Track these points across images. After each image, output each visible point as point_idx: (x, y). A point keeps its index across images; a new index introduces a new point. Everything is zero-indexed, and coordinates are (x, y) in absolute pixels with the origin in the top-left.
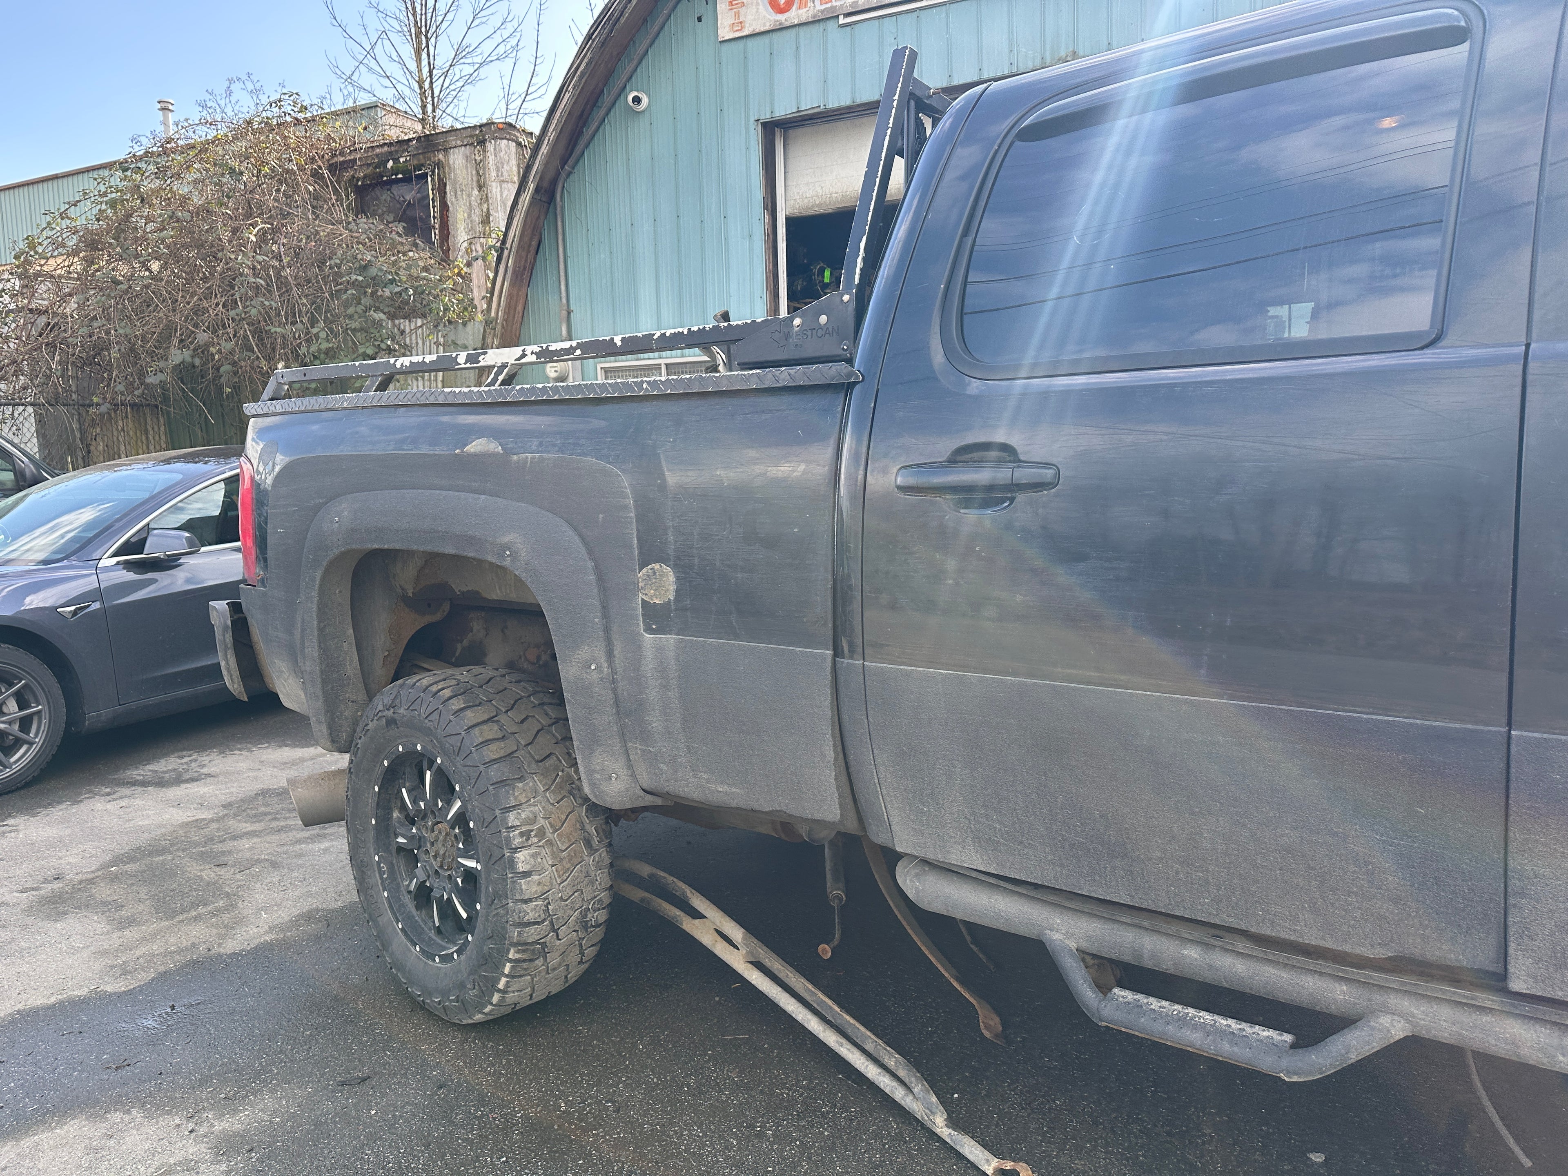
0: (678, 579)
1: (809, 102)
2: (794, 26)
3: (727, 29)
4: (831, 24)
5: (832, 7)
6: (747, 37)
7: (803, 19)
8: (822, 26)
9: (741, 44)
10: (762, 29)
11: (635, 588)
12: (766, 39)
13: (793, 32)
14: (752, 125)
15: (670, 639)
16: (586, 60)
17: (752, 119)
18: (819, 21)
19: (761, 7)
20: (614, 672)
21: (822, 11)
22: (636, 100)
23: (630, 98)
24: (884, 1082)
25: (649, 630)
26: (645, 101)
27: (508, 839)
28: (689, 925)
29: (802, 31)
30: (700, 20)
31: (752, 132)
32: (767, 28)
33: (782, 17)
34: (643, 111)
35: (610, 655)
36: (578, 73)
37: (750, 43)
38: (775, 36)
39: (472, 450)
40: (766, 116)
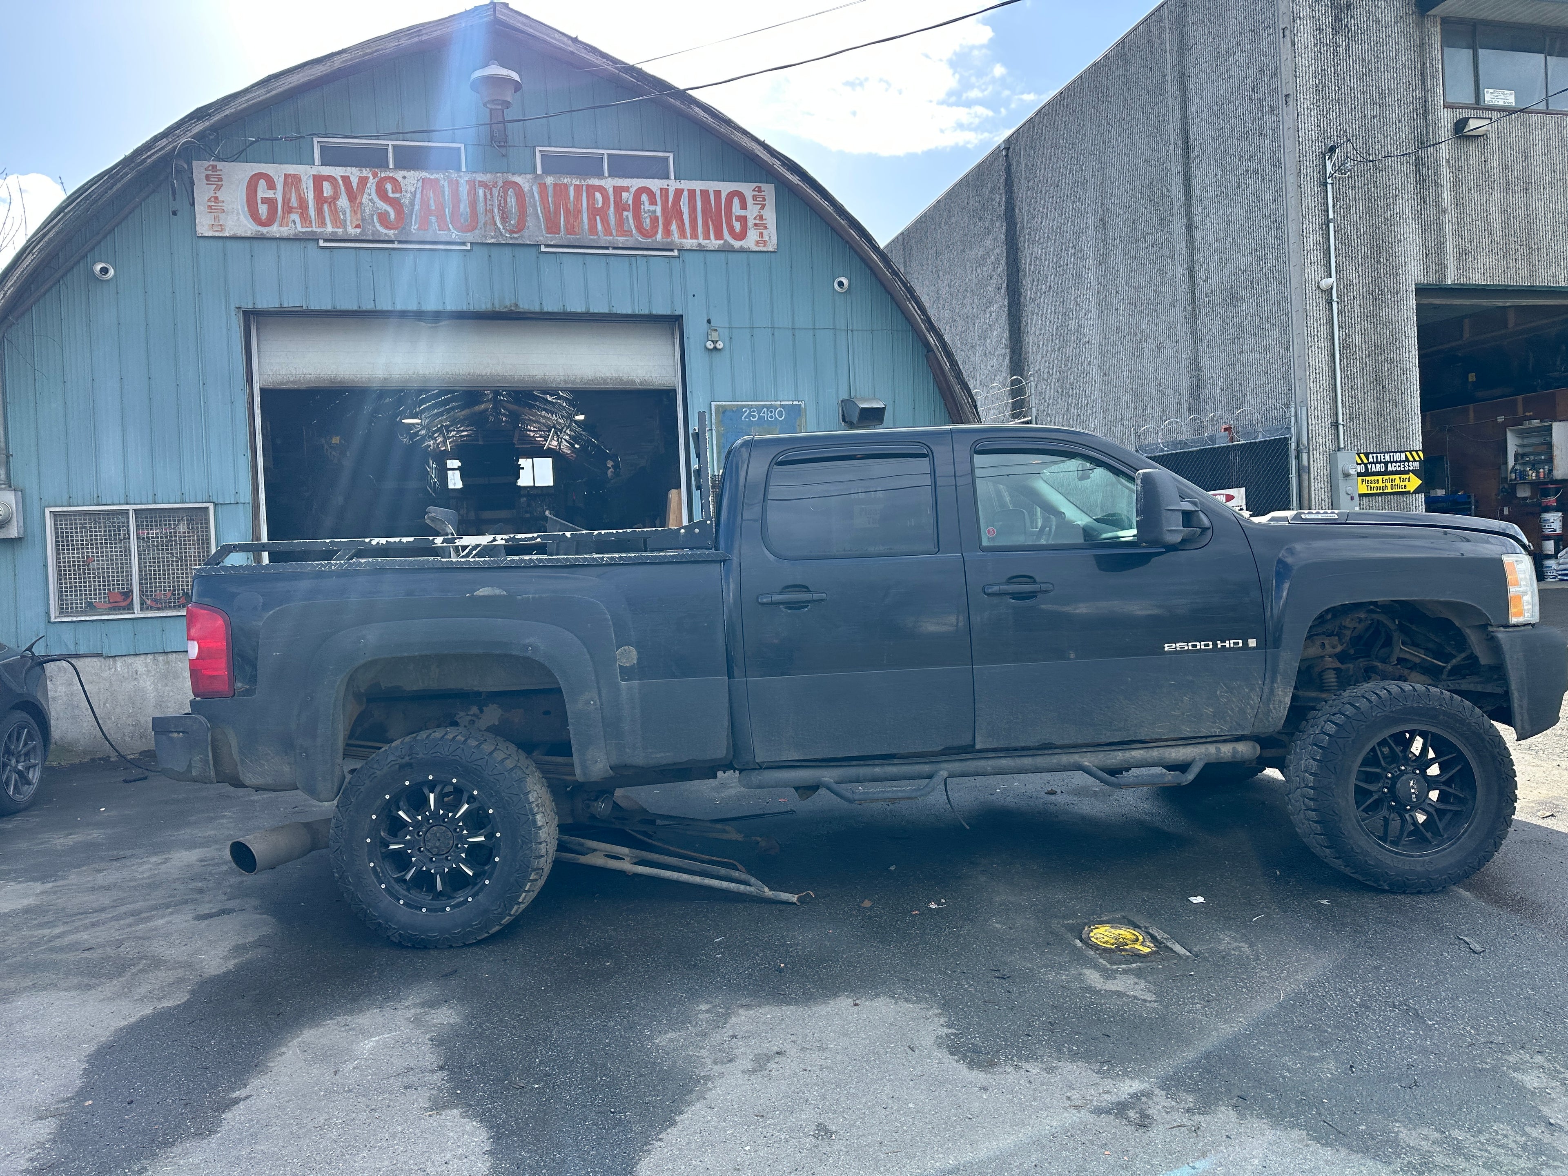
0: (638, 653)
1: (292, 301)
2: (276, 239)
3: (206, 227)
4: (311, 246)
5: (312, 231)
6: (226, 237)
7: (285, 235)
8: (303, 244)
9: (220, 243)
10: (243, 235)
11: (615, 660)
12: (247, 244)
13: (274, 244)
14: (233, 313)
15: (636, 683)
16: (56, 229)
17: (233, 307)
18: (300, 239)
19: (242, 217)
20: (601, 704)
21: (304, 233)
22: (105, 271)
23: (98, 267)
24: (733, 886)
25: (623, 680)
26: (112, 272)
27: (531, 809)
28: (583, 859)
29: (283, 244)
30: (174, 213)
31: (233, 317)
32: (248, 234)
33: (264, 230)
34: (108, 280)
35: (600, 696)
36: (46, 239)
37: (229, 244)
38: (256, 243)
39: (482, 594)
40: (249, 306)
